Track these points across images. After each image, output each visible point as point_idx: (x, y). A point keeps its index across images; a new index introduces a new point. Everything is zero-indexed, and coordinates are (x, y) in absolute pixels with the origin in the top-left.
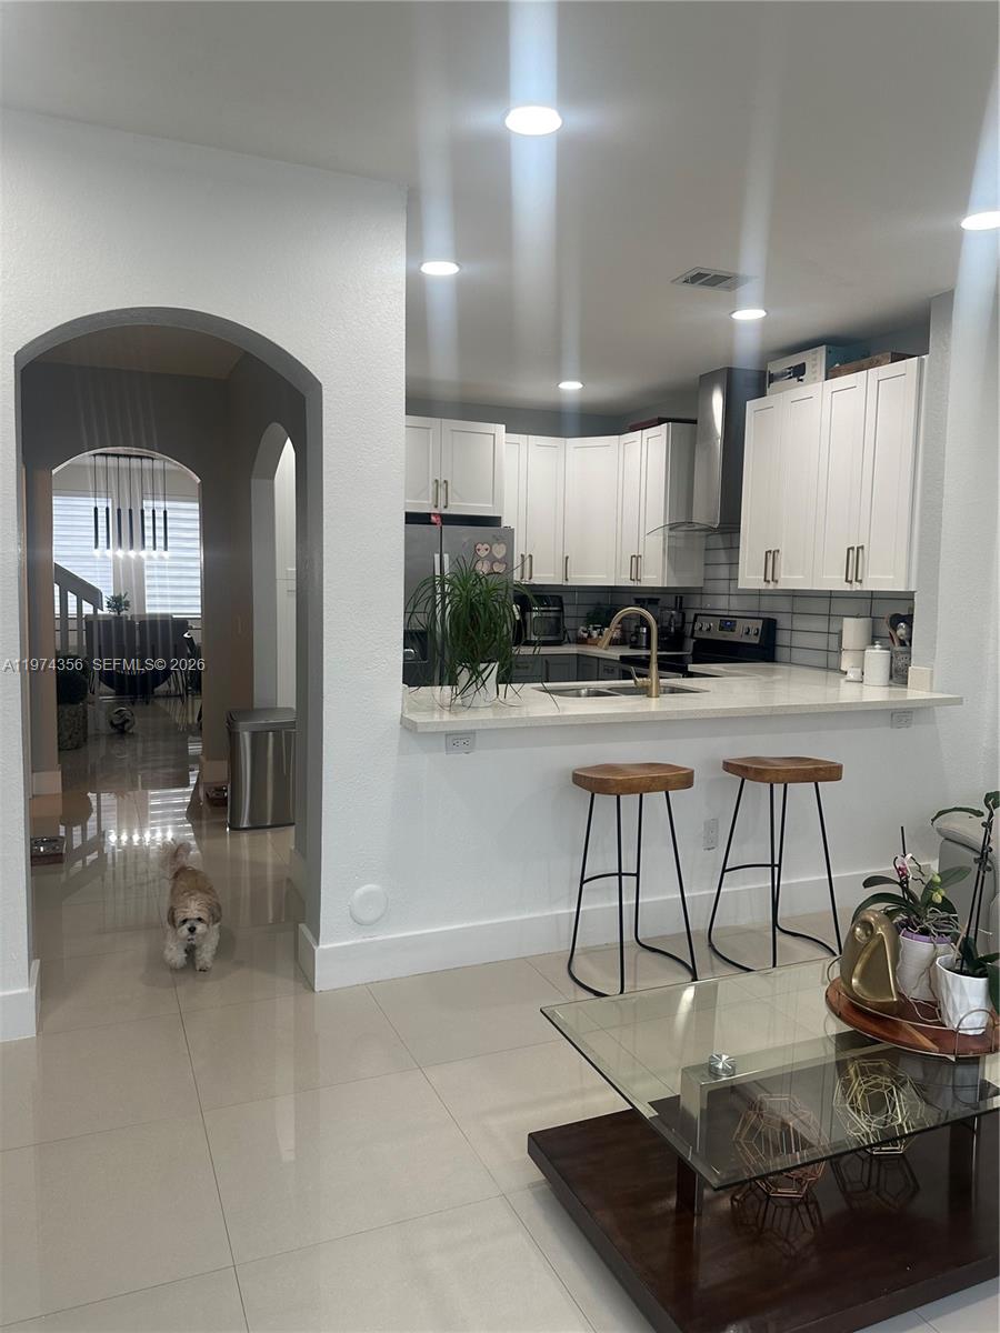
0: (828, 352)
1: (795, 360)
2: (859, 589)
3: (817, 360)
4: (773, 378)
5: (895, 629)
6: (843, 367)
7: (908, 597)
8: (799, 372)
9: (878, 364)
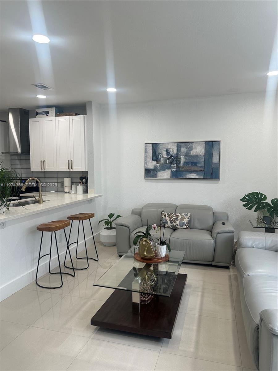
0: (56, 109)
1: (46, 110)
2: (72, 171)
3: (53, 111)
4: (37, 114)
5: (82, 180)
6: (61, 114)
7: (86, 173)
8: (47, 113)
9: (71, 115)
